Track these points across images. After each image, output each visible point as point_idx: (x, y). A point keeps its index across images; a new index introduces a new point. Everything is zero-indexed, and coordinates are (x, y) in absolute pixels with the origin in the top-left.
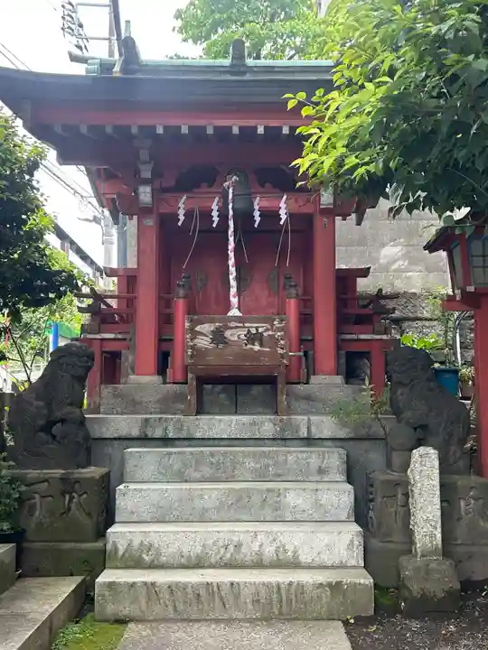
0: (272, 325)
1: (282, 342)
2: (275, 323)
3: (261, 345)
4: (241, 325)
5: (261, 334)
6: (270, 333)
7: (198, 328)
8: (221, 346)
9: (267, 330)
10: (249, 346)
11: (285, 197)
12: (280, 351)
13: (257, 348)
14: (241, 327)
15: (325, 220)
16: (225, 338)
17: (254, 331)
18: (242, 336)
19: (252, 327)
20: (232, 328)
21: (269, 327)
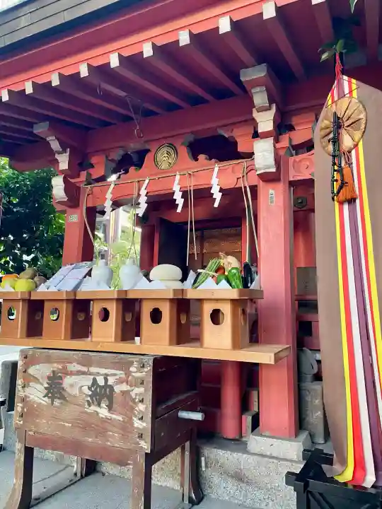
0: (128, 373)
1: (141, 407)
2: (132, 369)
3: (110, 408)
4: (85, 369)
5: (111, 388)
6: (125, 387)
7: (31, 371)
8: (57, 402)
9: (120, 381)
10: (93, 408)
11: (216, 169)
12: (138, 424)
13: (103, 412)
14: (83, 373)
15: (271, 191)
16: (63, 389)
17: (101, 381)
18: (86, 390)
19: (98, 374)
20: (72, 374)
21: (123, 376)
